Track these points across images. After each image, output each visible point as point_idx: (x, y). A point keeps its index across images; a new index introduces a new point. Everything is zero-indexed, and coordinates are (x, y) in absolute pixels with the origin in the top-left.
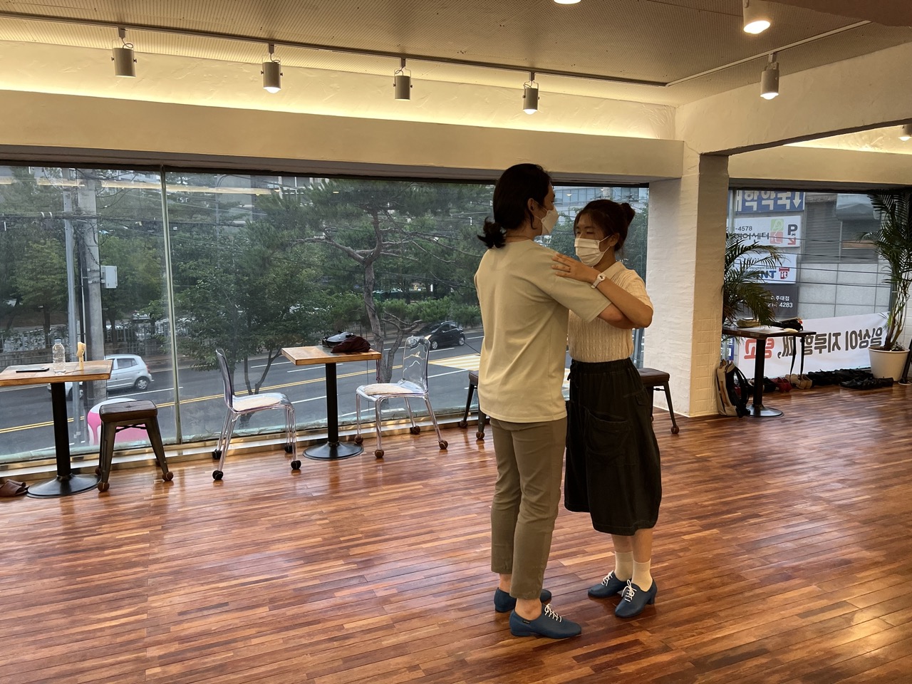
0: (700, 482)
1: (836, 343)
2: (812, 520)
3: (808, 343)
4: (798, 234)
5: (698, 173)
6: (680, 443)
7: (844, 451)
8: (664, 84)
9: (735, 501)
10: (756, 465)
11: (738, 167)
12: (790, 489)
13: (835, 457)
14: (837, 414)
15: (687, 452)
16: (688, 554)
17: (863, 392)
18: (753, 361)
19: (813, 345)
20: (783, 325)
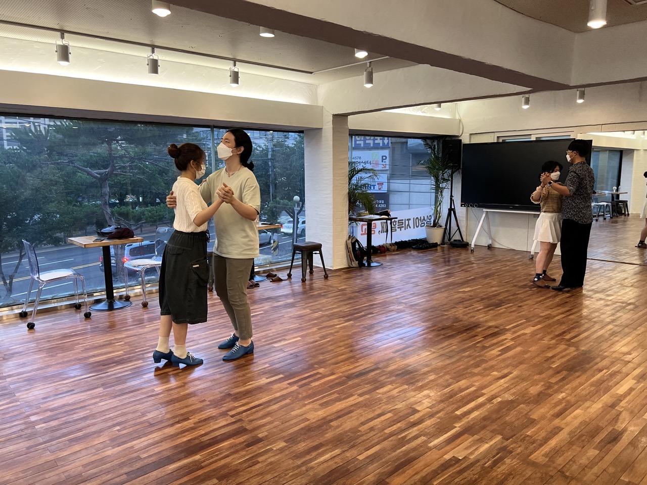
0: (342, 301)
1: (408, 225)
2: (398, 313)
3: (394, 225)
4: (387, 161)
5: (332, 126)
6: (329, 283)
7: (413, 280)
8: (311, 73)
9: (361, 308)
10: (370, 290)
11: (354, 123)
12: (387, 300)
13: (408, 284)
14: (410, 263)
15: (333, 287)
16: (338, 334)
17: (423, 251)
18: (366, 236)
19: (397, 226)
20: (381, 214)
